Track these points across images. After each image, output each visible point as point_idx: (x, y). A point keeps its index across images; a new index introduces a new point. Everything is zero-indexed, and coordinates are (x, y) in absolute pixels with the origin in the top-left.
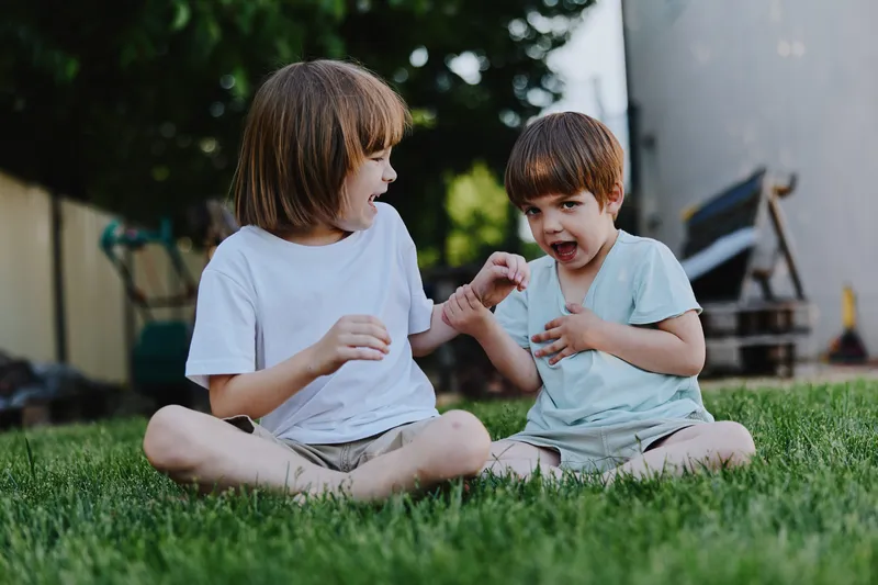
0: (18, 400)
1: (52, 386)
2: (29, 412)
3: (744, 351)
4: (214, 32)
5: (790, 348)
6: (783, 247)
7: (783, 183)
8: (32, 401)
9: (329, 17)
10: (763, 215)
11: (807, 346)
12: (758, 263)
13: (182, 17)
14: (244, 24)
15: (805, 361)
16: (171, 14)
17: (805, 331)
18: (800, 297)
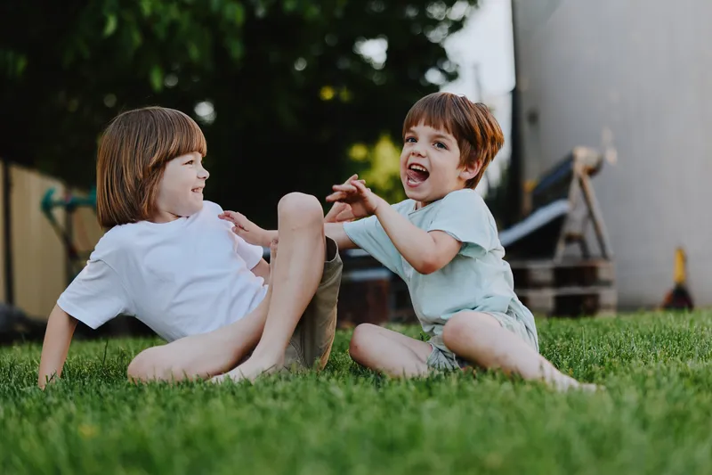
3: (559, 300)
4: (137, 38)
5: (595, 297)
6: (591, 215)
7: (592, 162)
9: (231, 24)
10: (575, 188)
11: (608, 296)
12: (573, 228)
13: (111, 26)
14: (160, 31)
15: (608, 307)
16: (102, 23)
17: (607, 284)
18: (605, 256)
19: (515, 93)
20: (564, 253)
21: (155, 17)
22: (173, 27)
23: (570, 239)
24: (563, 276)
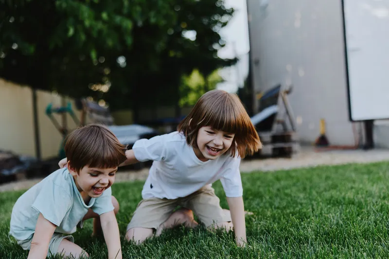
0: (14, 171)
1: (27, 165)
2: (19, 175)
3: (274, 149)
4: (83, 37)
5: (290, 148)
6: (287, 112)
7: (287, 89)
8: (20, 171)
10: (280, 100)
11: (296, 147)
12: (280, 118)
13: (71, 32)
14: (95, 34)
16: (67, 30)
17: (295, 142)
18: (294, 130)
19: (250, 53)
20: (277, 128)
21: (91, 27)
22: (100, 32)
23: (279, 122)
24: (275, 139)
